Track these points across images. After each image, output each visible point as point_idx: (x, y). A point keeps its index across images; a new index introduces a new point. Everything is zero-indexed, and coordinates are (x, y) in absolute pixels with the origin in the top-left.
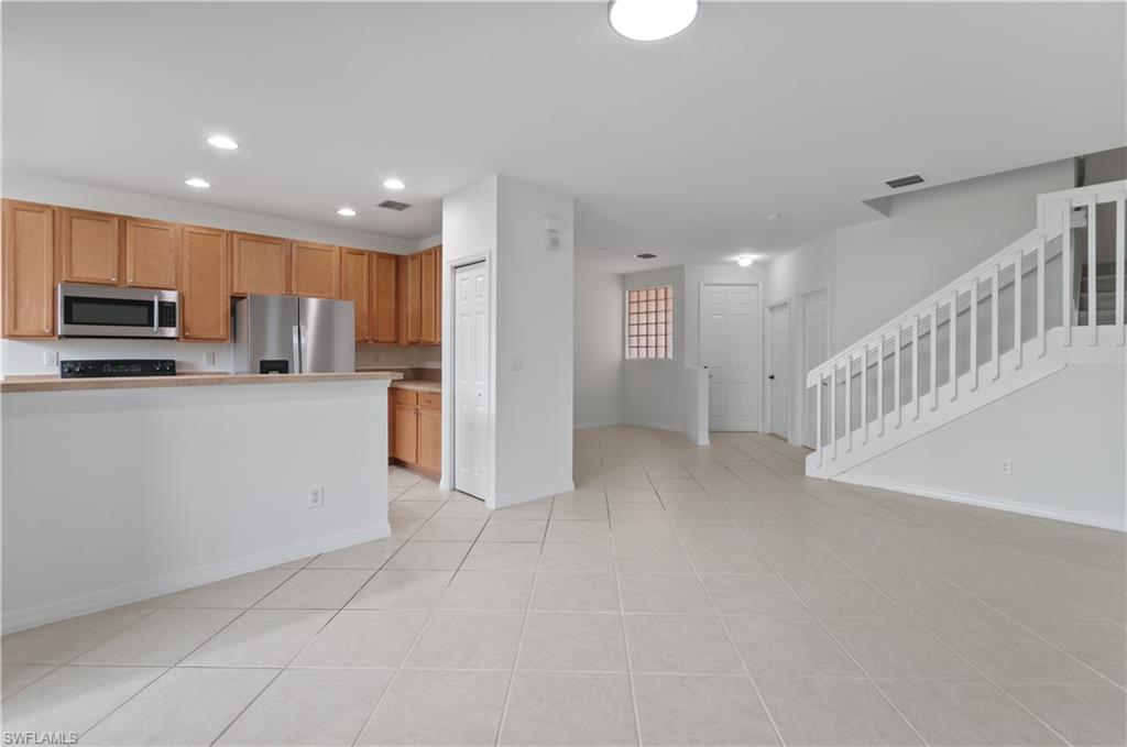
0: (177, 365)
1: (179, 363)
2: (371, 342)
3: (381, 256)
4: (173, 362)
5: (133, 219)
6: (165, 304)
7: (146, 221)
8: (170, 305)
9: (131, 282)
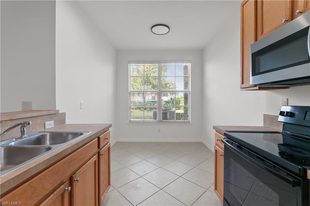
9: (300, 13)
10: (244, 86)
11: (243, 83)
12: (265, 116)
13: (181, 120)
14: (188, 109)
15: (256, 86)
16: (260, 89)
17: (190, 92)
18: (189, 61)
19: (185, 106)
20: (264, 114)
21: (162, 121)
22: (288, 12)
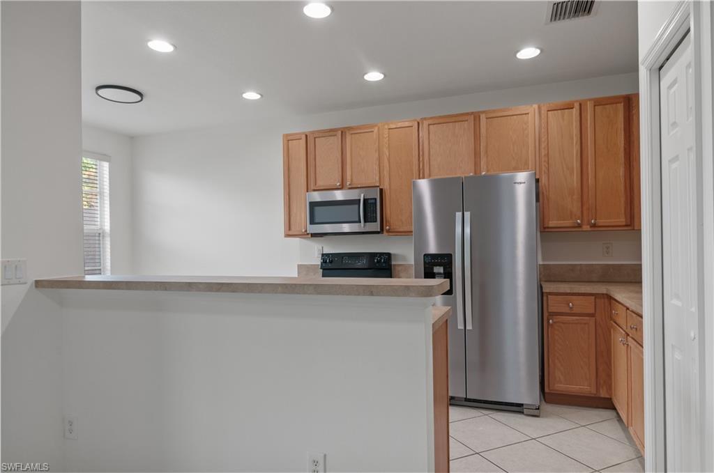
0: (392, 257)
1: (395, 255)
2: (586, 228)
3: (598, 103)
4: (389, 255)
5: (350, 128)
6: (370, 201)
7: (358, 128)
8: (373, 201)
9: (350, 185)
11: (290, 229)
15: (308, 234)
20: (298, 265)
22: (340, 179)
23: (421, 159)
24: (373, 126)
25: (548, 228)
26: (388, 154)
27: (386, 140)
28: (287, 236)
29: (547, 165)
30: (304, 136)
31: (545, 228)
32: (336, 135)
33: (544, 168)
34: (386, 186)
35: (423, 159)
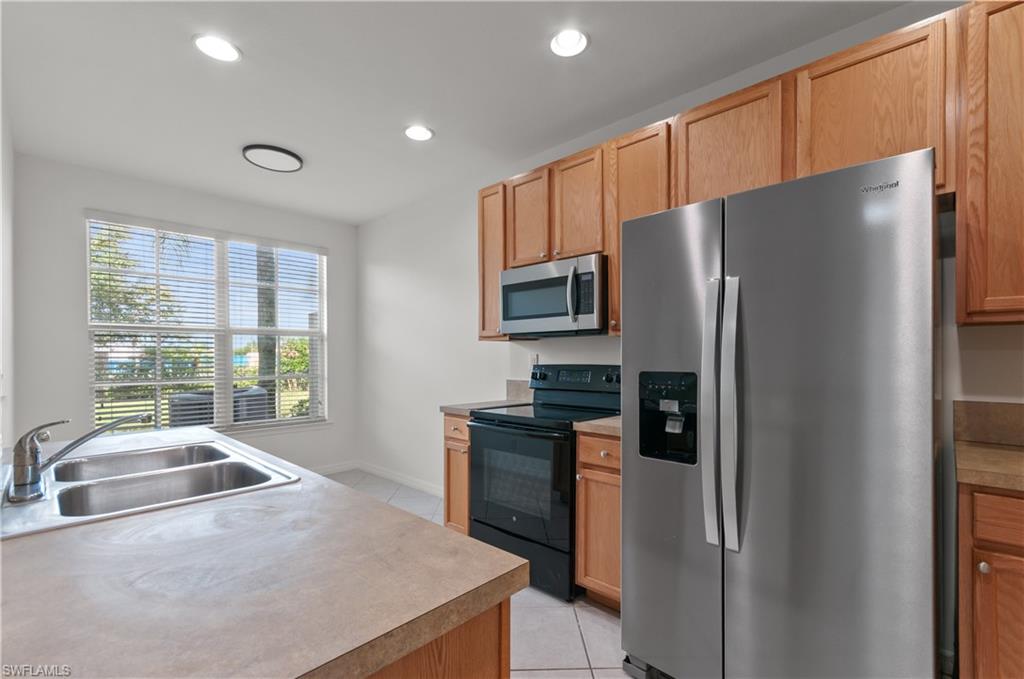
4: (617, 369)
5: (558, 163)
6: (584, 278)
7: (573, 157)
8: (589, 277)
9: (558, 254)
10: (485, 333)
11: (484, 329)
12: (510, 383)
13: (264, 418)
14: (275, 386)
15: (505, 335)
16: (511, 339)
17: (322, 336)
18: (322, 251)
19: (267, 378)
20: (508, 381)
21: (232, 425)
22: (546, 246)
23: (673, 193)
24: (591, 151)
25: (983, 313)
26: (615, 194)
27: (613, 170)
28: (482, 338)
29: (982, 155)
30: (501, 188)
31: (969, 314)
32: (540, 178)
33: (972, 163)
34: (612, 250)
35: (676, 194)
